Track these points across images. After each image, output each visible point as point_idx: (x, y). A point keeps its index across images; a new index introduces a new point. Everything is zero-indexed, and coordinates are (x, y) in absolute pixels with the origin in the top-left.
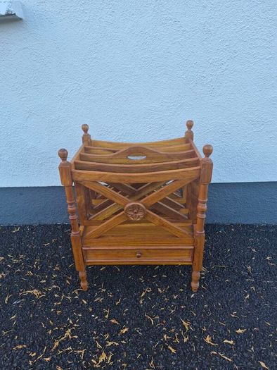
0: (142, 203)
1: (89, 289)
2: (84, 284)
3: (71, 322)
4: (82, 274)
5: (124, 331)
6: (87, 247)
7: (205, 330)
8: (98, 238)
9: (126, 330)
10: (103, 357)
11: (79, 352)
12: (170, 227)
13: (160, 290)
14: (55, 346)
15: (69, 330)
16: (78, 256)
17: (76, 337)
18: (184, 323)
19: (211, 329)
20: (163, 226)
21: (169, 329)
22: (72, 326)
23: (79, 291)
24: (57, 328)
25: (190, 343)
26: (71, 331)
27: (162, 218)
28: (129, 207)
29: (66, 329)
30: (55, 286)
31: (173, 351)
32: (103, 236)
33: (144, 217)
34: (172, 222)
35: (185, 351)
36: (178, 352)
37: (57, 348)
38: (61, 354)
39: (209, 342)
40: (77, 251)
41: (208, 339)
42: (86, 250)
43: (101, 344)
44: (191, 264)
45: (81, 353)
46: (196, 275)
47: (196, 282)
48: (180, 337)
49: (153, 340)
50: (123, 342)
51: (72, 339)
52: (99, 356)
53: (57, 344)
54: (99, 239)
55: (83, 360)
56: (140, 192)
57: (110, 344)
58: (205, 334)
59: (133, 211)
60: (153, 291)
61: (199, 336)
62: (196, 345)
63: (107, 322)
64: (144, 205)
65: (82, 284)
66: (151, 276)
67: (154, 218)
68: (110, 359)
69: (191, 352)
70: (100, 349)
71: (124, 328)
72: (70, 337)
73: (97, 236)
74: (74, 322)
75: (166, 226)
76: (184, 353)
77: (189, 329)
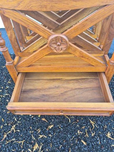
0: (65, 35)
3: (16, 120)
5: (50, 127)
7: (106, 127)
8: (29, 66)
9: (52, 126)
10: (36, 146)
11: (20, 142)
12: (88, 58)
14: (4, 137)
15: (14, 126)
17: (19, 131)
18: (92, 122)
19: (110, 127)
20: (82, 57)
21: (81, 126)
22: (16, 122)
24: (6, 124)
25: (96, 137)
26: (16, 126)
27: (82, 51)
28: (52, 40)
29: (12, 125)
30: (7, 94)
31: (85, 143)
32: (33, 65)
33: (66, 50)
34: (89, 53)
35: (93, 144)
36: (88, 145)
37: (6, 139)
38: (8, 144)
39: (109, 137)
41: (109, 135)
43: (35, 137)
45: (21, 143)
48: (89, 132)
49: (70, 134)
50: (50, 135)
51: (16, 132)
52: (33, 146)
53: (5, 136)
55: (23, 149)
56: (62, 26)
57: (41, 136)
58: (106, 131)
59: (56, 43)
61: (103, 132)
62: (100, 139)
63: (40, 120)
64: (67, 37)
67: (75, 50)
68: (41, 148)
69: (97, 145)
70: (34, 141)
71: (51, 125)
72: (15, 131)
74: (18, 120)
75: (85, 57)
76: (92, 145)
77: (95, 126)
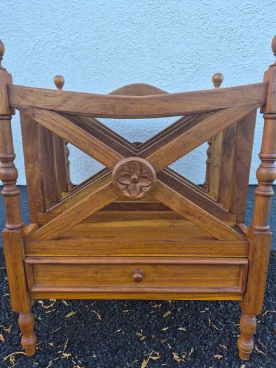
1: (38, 352)
2: (28, 341)
4: (25, 319)
6: (35, 258)
12: (201, 216)
13: (176, 356)
16: (16, 277)
20: (188, 213)
23: (17, 357)
33: (150, 191)
40: (15, 265)
42: (32, 265)
44: (239, 298)
46: (249, 323)
47: (247, 339)
54: (59, 242)
59: (129, 176)
60: (163, 359)
65: (24, 341)
66: (158, 330)
67: (170, 195)
73: (56, 234)
